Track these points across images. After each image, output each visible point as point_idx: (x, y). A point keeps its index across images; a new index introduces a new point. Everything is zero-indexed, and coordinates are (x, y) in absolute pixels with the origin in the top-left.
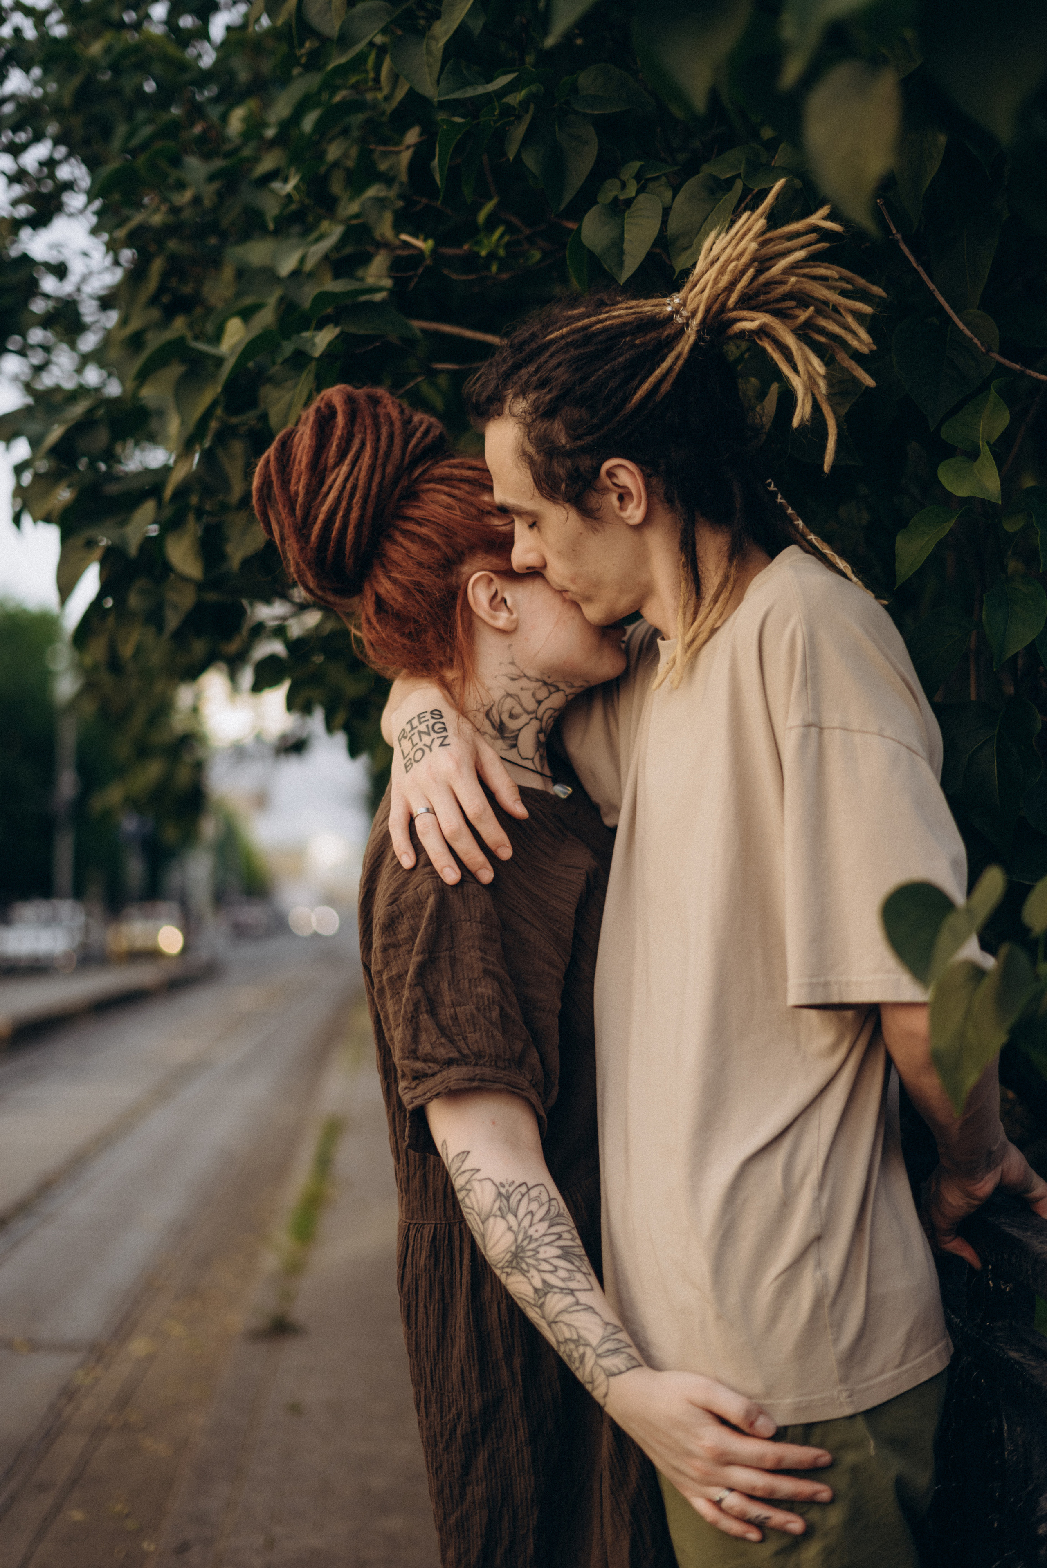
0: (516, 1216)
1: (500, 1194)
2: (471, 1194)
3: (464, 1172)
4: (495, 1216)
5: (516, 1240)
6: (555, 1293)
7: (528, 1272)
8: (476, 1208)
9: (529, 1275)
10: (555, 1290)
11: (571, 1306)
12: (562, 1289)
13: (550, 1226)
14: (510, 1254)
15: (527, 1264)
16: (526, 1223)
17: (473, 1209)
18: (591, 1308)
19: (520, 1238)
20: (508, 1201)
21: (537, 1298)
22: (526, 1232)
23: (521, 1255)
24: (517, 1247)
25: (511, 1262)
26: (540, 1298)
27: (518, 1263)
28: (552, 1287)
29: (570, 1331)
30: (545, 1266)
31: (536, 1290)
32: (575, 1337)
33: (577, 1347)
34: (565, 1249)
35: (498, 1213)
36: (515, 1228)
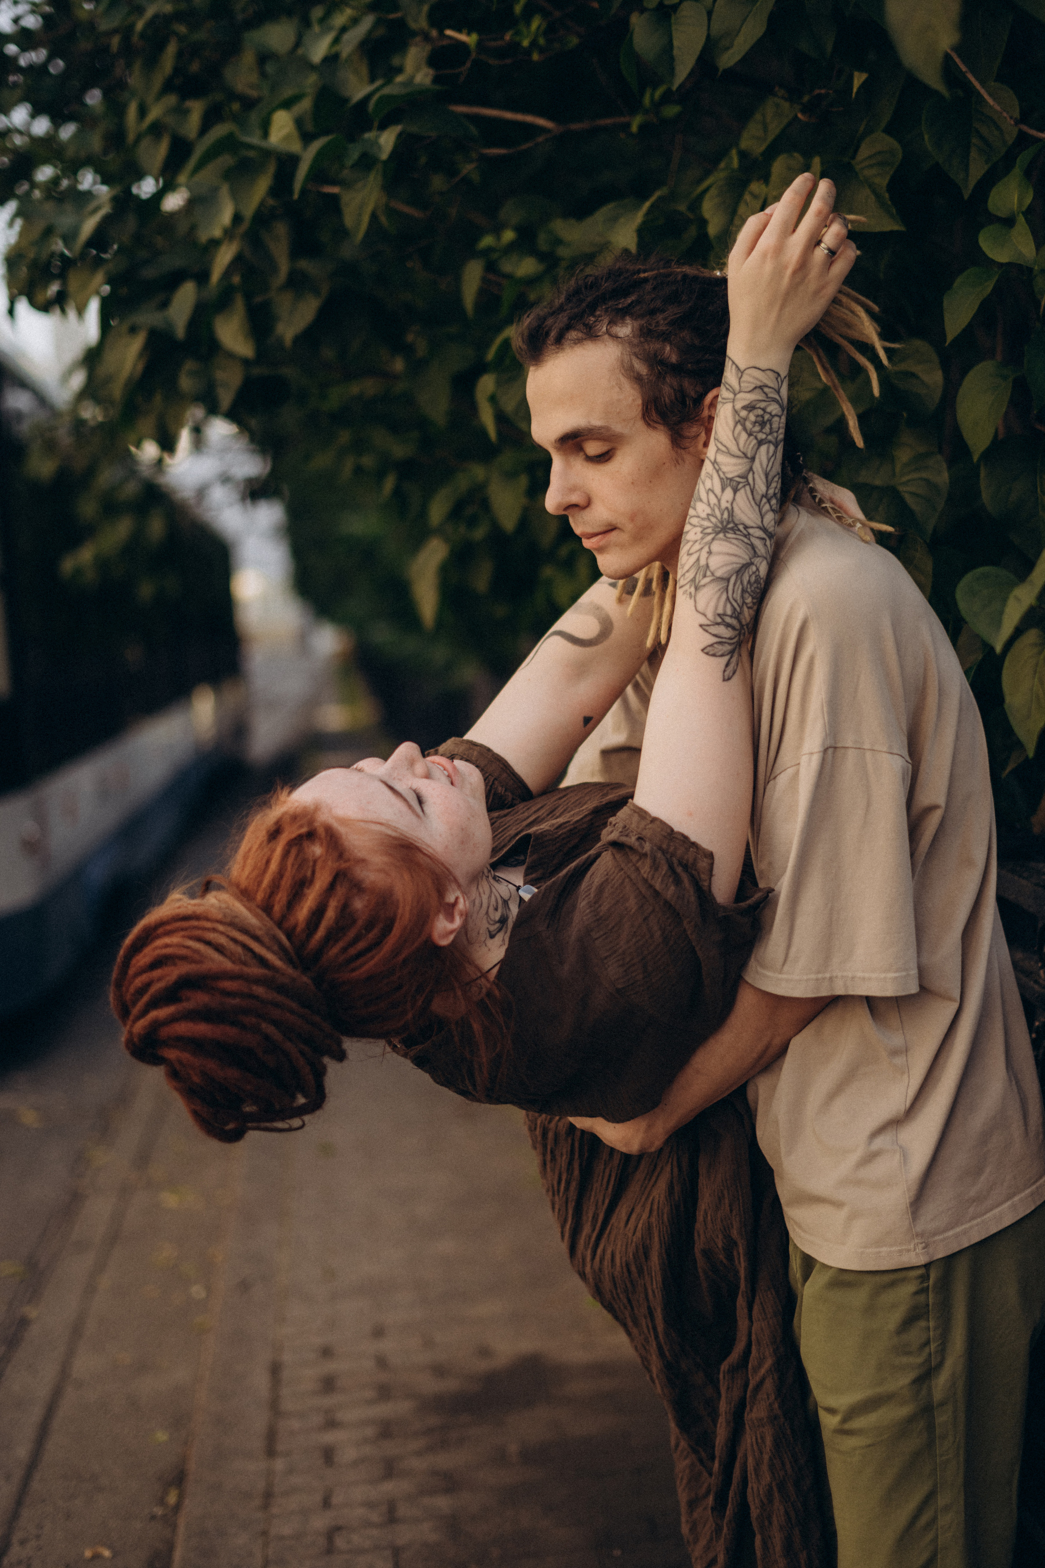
0: (698, 559)
1: (697, 588)
2: (720, 611)
3: (713, 635)
5: (713, 539)
6: (724, 473)
7: (727, 508)
8: (724, 597)
9: (729, 505)
10: (722, 475)
11: (723, 451)
12: (717, 471)
14: (729, 535)
15: (722, 515)
17: (728, 598)
19: (710, 538)
20: (695, 577)
21: (741, 485)
22: (702, 539)
23: (720, 525)
24: (717, 533)
25: (732, 529)
26: (739, 483)
27: (728, 523)
28: (721, 479)
29: (739, 434)
30: (713, 500)
31: (735, 491)
33: (745, 420)
35: (708, 573)
36: (706, 549)
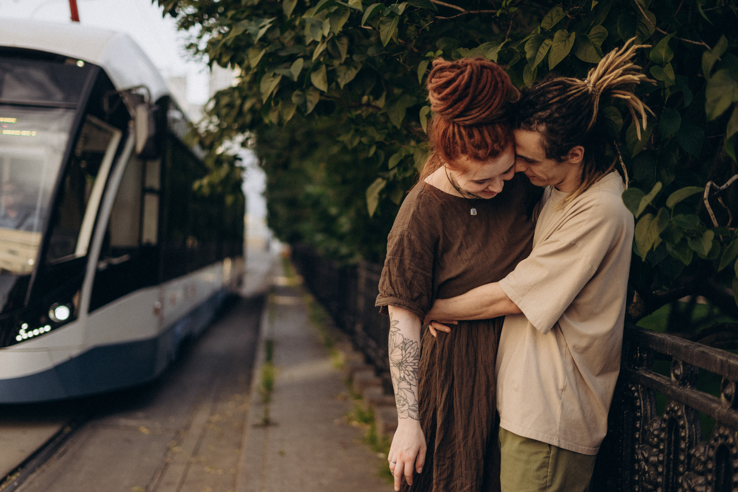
0: (405, 352)
1: (404, 342)
2: (395, 336)
3: (395, 328)
4: (399, 348)
5: (402, 359)
6: (406, 382)
7: (401, 371)
8: (394, 341)
10: (406, 381)
11: (408, 389)
12: (408, 382)
13: (414, 360)
14: (398, 362)
15: (402, 368)
16: (407, 356)
18: (414, 393)
19: (404, 360)
20: (405, 346)
22: (406, 359)
23: (402, 365)
24: (402, 362)
26: (399, 379)
27: (399, 366)
28: (406, 380)
29: (404, 395)
30: (406, 372)
31: (400, 377)
32: (405, 398)
33: (404, 401)
34: (415, 369)
35: (401, 348)
36: (404, 356)
